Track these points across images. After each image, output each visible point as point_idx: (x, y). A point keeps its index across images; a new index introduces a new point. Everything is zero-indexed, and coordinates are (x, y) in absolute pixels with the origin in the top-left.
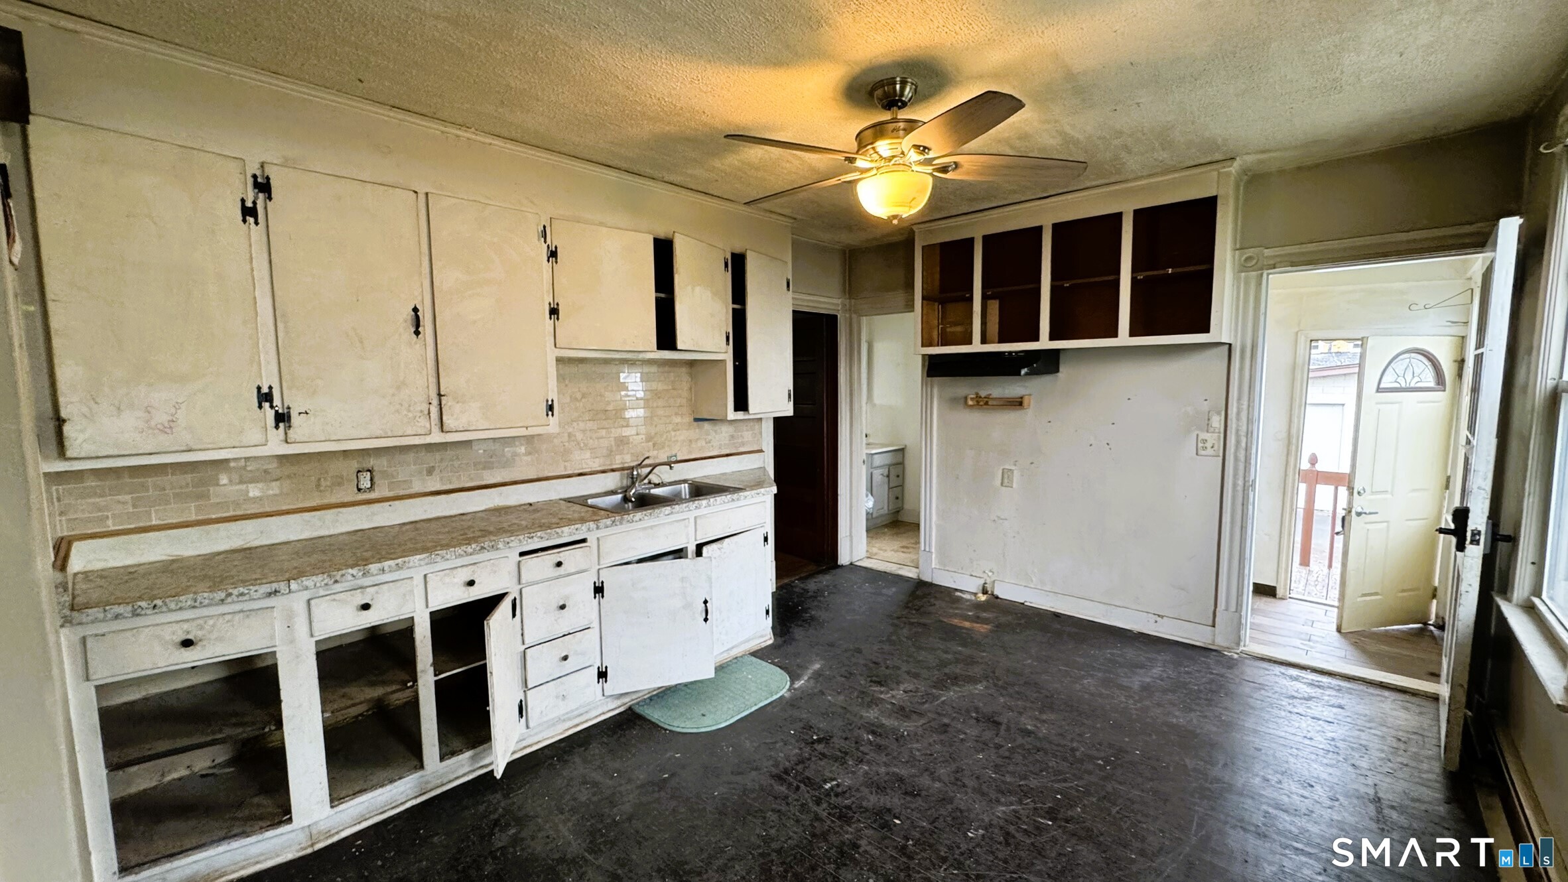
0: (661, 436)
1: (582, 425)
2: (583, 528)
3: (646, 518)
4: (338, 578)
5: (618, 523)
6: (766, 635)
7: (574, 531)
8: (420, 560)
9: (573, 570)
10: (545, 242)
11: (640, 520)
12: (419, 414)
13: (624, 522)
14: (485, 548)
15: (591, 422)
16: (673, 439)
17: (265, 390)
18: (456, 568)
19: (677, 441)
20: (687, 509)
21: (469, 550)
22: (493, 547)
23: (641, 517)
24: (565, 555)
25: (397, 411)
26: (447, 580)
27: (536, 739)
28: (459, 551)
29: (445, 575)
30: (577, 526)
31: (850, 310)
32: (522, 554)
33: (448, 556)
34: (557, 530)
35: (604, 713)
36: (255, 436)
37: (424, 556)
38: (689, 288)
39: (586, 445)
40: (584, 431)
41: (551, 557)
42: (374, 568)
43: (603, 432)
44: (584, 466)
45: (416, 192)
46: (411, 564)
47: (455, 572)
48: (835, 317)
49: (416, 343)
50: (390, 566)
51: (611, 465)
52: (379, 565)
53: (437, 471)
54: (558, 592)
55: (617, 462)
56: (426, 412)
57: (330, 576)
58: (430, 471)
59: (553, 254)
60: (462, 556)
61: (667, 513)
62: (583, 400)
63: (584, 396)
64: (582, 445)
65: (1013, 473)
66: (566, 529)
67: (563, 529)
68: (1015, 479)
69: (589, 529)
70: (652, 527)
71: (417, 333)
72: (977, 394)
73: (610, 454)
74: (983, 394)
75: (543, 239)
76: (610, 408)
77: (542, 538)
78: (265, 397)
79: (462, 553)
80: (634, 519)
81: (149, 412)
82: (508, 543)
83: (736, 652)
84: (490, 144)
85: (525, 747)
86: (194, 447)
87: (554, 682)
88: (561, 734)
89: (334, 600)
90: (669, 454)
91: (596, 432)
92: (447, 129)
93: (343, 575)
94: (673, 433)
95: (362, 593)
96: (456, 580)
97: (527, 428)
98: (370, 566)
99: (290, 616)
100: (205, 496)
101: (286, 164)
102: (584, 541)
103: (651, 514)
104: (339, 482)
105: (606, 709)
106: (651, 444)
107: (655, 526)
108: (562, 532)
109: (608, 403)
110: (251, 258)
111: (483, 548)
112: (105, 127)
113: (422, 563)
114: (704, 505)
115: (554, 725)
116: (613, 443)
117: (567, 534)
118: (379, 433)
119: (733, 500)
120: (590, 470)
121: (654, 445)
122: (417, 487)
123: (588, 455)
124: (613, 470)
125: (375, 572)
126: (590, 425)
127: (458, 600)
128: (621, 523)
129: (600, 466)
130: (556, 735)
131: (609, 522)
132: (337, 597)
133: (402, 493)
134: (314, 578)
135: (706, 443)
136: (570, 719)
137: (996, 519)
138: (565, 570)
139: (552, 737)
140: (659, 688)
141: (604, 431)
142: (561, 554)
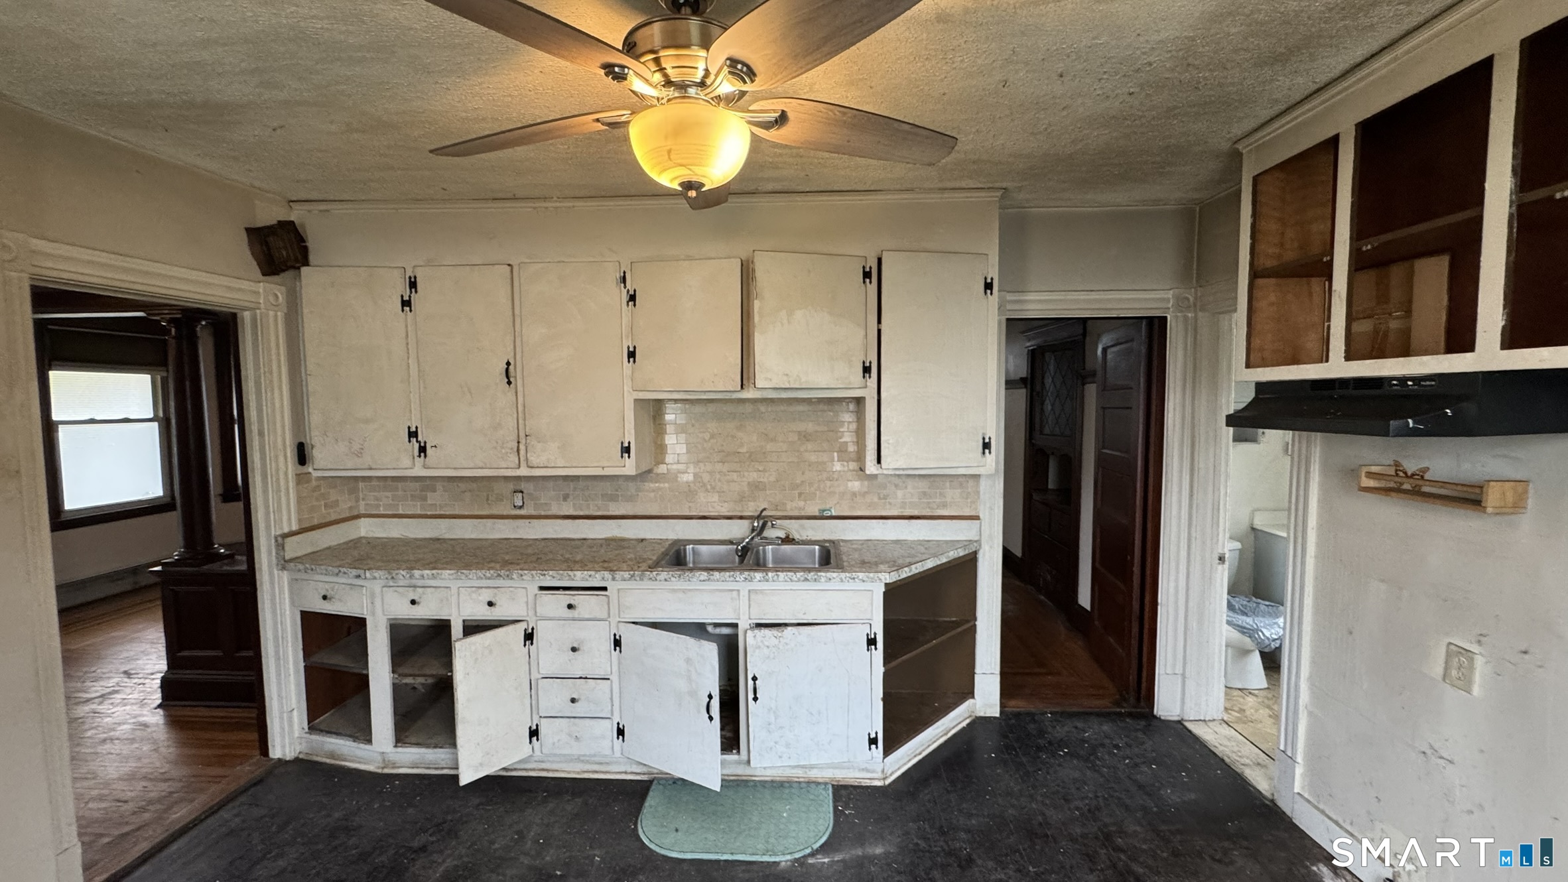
0: (811, 484)
1: (709, 467)
2: (597, 576)
3: (673, 579)
4: (394, 575)
5: (638, 579)
6: (873, 771)
7: (587, 577)
8: (449, 575)
9: (587, 616)
10: (625, 287)
11: (666, 580)
12: (509, 451)
13: (645, 579)
14: (501, 576)
15: (721, 464)
16: (828, 490)
17: (413, 429)
18: (482, 588)
19: (835, 493)
20: (732, 579)
21: (488, 575)
22: (508, 576)
23: (666, 577)
24: (579, 599)
25: (495, 448)
26: (474, 596)
27: (554, 766)
28: (480, 573)
29: (473, 592)
30: (590, 573)
31: (1195, 305)
32: (542, 588)
33: (471, 576)
34: (570, 572)
35: (626, 773)
36: (406, 462)
37: (452, 572)
38: (783, 313)
39: (713, 488)
40: (711, 473)
41: (564, 598)
42: (417, 573)
43: (735, 476)
44: (711, 509)
45: (509, 265)
46: (443, 576)
47: (480, 591)
48: (1163, 320)
49: (508, 391)
50: (428, 575)
51: (742, 511)
52: (420, 572)
53: (571, 497)
54: (576, 633)
55: (750, 509)
56: (516, 449)
57: (389, 573)
58: (566, 498)
59: (632, 298)
60: (482, 578)
61: (702, 578)
62: (712, 441)
63: (712, 436)
64: (709, 487)
65: (1471, 661)
66: (578, 573)
67: (575, 572)
68: (1477, 677)
69: (603, 578)
70: (684, 591)
71: (509, 383)
72: (1397, 464)
73: (742, 498)
74: (1411, 466)
75: (622, 285)
76: (744, 450)
77: (554, 577)
78: (413, 434)
79: (482, 576)
80: (658, 578)
81: (351, 443)
82: (522, 575)
83: (814, 774)
84: (574, 207)
85: (543, 770)
86: (374, 467)
87: (568, 720)
88: (578, 773)
89: (396, 591)
90: (823, 507)
91: (725, 475)
92: (537, 205)
93: (397, 574)
94: (828, 483)
95: (414, 591)
96: (481, 598)
97: (603, 468)
98: (415, 571)
99: (373, 595)
100: (425, 499)
101: (429, 263)
102: (605, 589)
103: (680, 577)
104: (500, 499)
105: (629, 770)
106: (796, 492)
107: (690, 590)
108: (575, 576)
109: (742, 445)
110: (407, 336)
111: (499, 575)
112: (341, 264)
113: (451, 577)
114: (758, 578)
115: (571, 761)
116: (746, 489)
117: (580, 578)
118: (481, 465)
119: (806, 580)
120: (716, 514)
121: (800, 494)
122: (554, 510)
123: (716, 498)
124: (741, 518)
125: (418, 577)
126: (719, 467)
127: (483, 616)
128: (641, 580)
129: (728, 511)
130: (574, 772)
131: (626, 575)
132: (397, 589)
133: (543, 513)
134: (379, 572)
135: (880, 498)
136: (588, 762)
137: (1429, 752)
138: (579, 614)
139: (569, 772)
140: (667, 774)
141: (735, 474)
142: (575, 597)
